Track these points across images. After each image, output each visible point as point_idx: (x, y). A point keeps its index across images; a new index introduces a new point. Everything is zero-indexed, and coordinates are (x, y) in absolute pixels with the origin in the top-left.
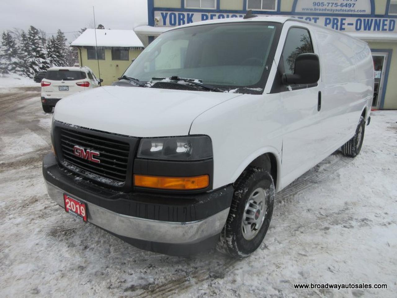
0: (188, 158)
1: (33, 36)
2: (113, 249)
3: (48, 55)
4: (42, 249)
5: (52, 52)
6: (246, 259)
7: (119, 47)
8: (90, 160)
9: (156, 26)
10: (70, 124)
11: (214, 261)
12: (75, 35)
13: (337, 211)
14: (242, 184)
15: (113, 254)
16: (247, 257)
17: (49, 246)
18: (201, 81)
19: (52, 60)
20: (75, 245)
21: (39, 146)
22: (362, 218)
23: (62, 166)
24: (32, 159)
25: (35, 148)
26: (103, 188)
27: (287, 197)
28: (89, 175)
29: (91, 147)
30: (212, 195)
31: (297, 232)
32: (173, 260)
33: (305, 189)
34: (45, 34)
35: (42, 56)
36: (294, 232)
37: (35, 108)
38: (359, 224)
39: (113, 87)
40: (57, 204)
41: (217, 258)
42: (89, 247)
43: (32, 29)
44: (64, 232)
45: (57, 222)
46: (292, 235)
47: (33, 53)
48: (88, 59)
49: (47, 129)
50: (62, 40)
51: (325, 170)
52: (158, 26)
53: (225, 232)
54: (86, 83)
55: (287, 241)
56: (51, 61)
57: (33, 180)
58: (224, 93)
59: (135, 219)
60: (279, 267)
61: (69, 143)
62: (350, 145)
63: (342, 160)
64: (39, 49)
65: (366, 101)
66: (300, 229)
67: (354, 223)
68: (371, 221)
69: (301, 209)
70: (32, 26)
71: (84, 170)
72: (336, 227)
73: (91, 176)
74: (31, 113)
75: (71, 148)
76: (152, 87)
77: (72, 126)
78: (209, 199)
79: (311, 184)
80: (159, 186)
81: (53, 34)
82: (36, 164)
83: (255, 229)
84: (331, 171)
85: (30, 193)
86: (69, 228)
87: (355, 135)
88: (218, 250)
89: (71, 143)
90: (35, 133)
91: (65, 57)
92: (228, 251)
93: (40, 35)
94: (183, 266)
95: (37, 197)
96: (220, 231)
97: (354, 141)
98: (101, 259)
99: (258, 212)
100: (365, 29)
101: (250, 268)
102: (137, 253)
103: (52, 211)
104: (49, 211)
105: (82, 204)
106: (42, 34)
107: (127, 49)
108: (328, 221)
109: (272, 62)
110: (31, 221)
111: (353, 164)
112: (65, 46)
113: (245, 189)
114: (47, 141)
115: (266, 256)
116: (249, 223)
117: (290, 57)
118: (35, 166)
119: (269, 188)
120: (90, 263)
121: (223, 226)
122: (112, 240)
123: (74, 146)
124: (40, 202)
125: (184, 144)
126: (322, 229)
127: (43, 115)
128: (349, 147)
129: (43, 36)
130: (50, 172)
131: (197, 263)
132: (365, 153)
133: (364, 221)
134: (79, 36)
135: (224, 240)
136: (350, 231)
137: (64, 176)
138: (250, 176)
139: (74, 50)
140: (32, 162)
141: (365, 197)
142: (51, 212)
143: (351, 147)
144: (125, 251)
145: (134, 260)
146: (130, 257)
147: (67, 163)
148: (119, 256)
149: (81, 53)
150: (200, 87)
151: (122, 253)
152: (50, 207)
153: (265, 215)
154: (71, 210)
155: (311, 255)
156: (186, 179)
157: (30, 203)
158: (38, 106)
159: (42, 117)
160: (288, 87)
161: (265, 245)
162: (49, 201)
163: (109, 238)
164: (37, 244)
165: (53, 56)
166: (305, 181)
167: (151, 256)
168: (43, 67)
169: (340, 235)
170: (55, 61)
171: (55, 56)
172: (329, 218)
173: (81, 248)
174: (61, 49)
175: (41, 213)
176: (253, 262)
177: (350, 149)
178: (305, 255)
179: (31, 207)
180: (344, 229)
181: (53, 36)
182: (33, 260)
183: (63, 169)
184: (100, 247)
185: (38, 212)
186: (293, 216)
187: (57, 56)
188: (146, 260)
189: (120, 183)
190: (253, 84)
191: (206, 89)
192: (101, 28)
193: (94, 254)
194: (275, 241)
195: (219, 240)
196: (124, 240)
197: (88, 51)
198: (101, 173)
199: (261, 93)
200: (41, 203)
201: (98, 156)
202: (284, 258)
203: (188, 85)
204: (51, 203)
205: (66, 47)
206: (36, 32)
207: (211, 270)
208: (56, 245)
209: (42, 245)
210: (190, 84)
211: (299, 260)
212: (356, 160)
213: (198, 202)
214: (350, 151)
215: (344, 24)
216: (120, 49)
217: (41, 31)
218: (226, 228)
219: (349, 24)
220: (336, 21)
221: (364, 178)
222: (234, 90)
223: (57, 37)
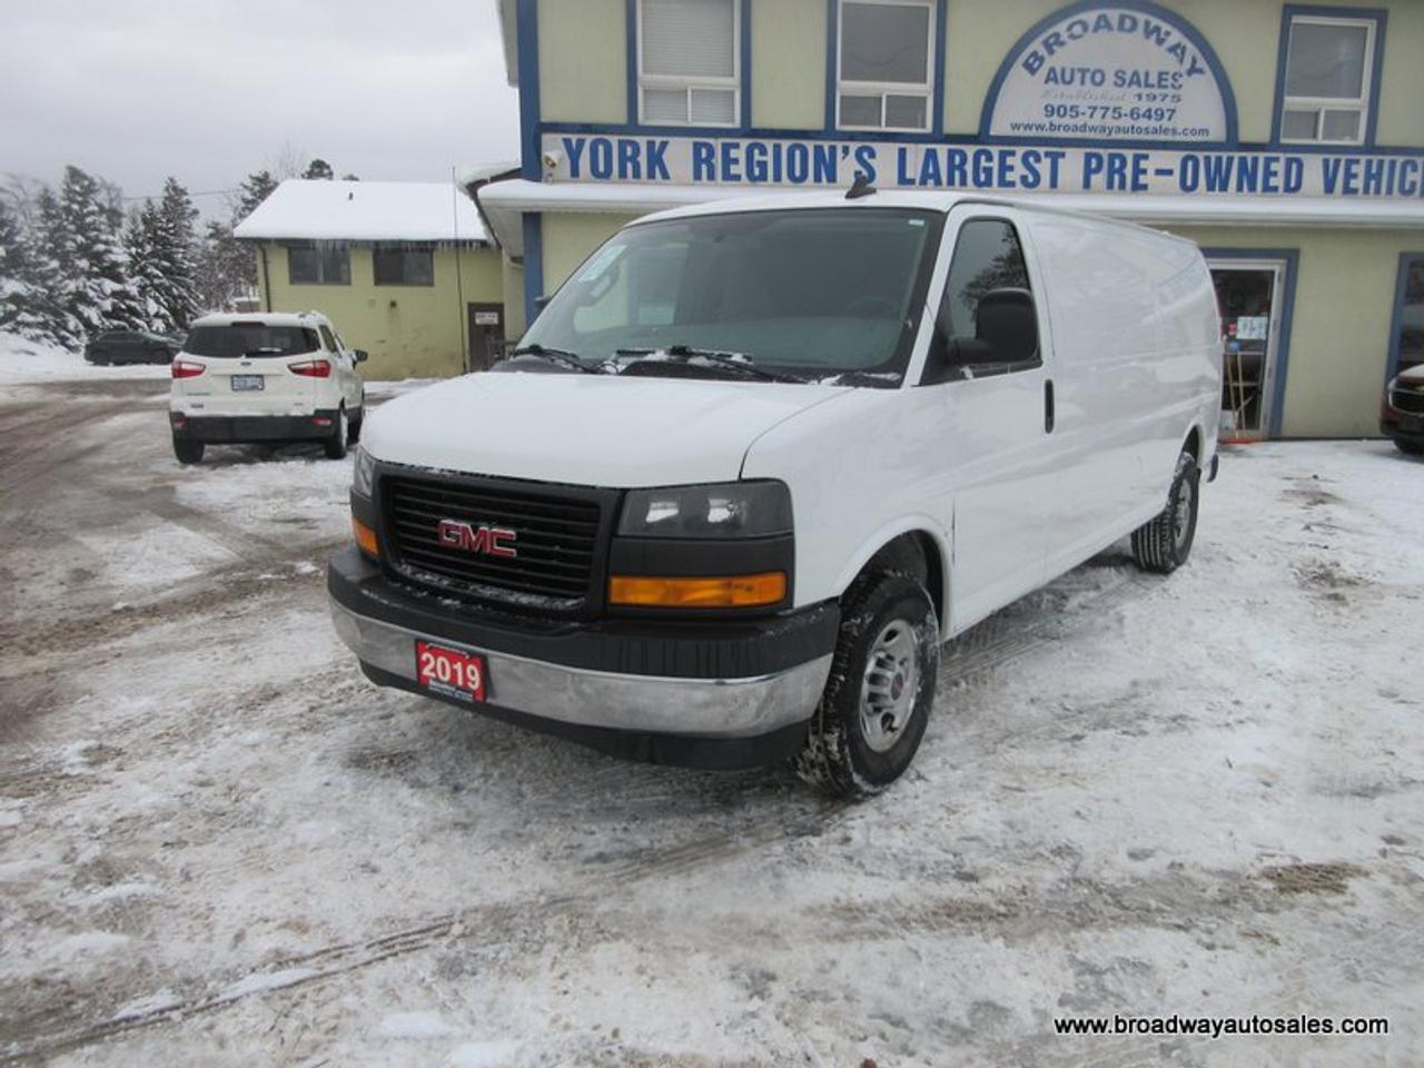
0: (737, 533)
1: (78, 203)
2: (530, 789)
3: (133, 267)
4: (345, 792)
5: (145, 258)
6: (874, 797)
7: (400, 242)
8: (489, 551)
9: (547, 181)
10: (427, 468)
11: (792, 806)
13: (1107, 701)
14: (860, 604)
15: (531, 797)
16: (876, 793)
17: (358, 788)
18: (749, 358)
19: (146, 286)
20: (425, 783)
22: (1172, 713)
23: (397, 577)
24: (209, 596)
25: (202, 566)
27: (973, 673)
28: (480, 590)
29: (490, 520)
30: (791, 620)
31: (999, 746)
34: (118, 196)
35: (112, 272)
36: (991, 747)
37: (138, 449)
38: (1163, 726)
41: (797, 801)
42: (464, 787)
43: (73, 179)
44: (387, 758)
45: (358, 738)
46: (988, 753)
47: (77, 262)
48: (293, 281)
50: (182, 215)
51: (1084, 607)
52: (554, 182)
53: (820, 719)
54: (318, 366)
55: (975, 764)
56: (143, 290)
57: (244, 645)
58: (808, 386)
60: (954, 812)
61: (421, 514)
62: (1155, 532)
63: (1134, 581)
64: (101, 247)
65: (1193, 411)
66: (1008, 740)
67: (1148, 725)
68: (1193, 720)
69: (1012, 697)
70: (75, 165)
71: (465, 580)
72: (1101, 733)
73: (488, 592)
74: (135, 467)
75: (429, 529)
76: (623, 373)
77: (435, 471)
78: (785, 630)
79: (1041, 642)
80: (670, 601)
81: (151, 195)
82: (228, 607)
83: (892, 729)
84: (1099, 609)
85: (249, 676)
86: (397, 751)
87: (1169, 507)
88: (802, 775)
89: (427, 515)
90: (178, 524)
91: (193, 274)
92: (828, 772)
93: (102, 197)
94: (715, 817)
95: (275, 686)
96: (810, 715)
97: (1166, 524)
99: (899, 680)
100: (1211, 188)
101: (883, 817)
103: (331, 715)
104: (325, 715)
105: (473, 658)
106: (109, 194)
107: (426, 248)
108: (1083, 723)
109: (922, 309)
110: (286, 738)
111: (1166, 591)
112: (191, 235)
113: (866, 616)
114: (230, 548)
115: (920, 793)
116: (877, 711)
117: (971, 285)
118: (228, 613)
119: (924, 622)
120: (480, 816)
121: (815, 706)
123: (438, 521)
124: (287, 697)
125: (727, 501)
126: (1066, 739)
127: (178, 470)
128: (1152, 540)
129: (111, 200)
130: (370, 590)
131: (750, 810)
132: (1202, 561)
133: (1179, 721)
135: (817, 743)
136: (1140, 741)
137: (406, 598)
138: (876, 586)
139: (224, 249)
140: (212, 602)
141: (1187, 667)
142: (330, 719)
143: (1158, 541)
144: (561, 791)
145: (589, 808)
146: (579, 803)
147: (411, 567)
148: (548, 802)
149: (265, 263)
150: (748, 372)
151: (555, 795)
152: (323, 706)
153: (915, 693)
154: (437, 680)
156: (734, 580)
157: (261, 700)
158: (144, 444)
159: (178, 479)
160: (963, 370)
161: (918, 772)
164: (327, 784)
165: (149, 270)
168: (116, 309)
169: (1112, 747)
170: (156, 288)
171: (157, 272)
172: (1085, 716)
173: (446, 790)
174: (178, 246)
175: (304, 720)
176: (889, 806)
177: (1155, 546)
178: (1019, 790)
179: (271, 709)
180: (1125, 737)
181: (149, 202)
182: (333, 813)
183: (401, 583)
185: (296, 719)
186: (991, 712)
187: (165, 271)
189: (570, 603)
190: (877, 363)
191: (763, 376)
192: (321, 175)
194: (942, 766)
195: (807, 744)
197: (290, 253)
199: (897, 385)
201: (511, 541)
202: (966, 795)
203: (717, 367)
205: (193, 240)
206: (89, 187)
207: (788, 823)
209: (341, 785)
210: (722, 365)
211: (1004, 798)
212: (1177, 580)
213: (763, 632)
214: (1155, 554)
215: (1144, 172)
216: (403, 246)
217: (104, 184)
218: (822, 709)
219: (1159, 172)
220: (1117, 164)
221: (1190, 623)
222: (834, 379)
223: (165, 204)
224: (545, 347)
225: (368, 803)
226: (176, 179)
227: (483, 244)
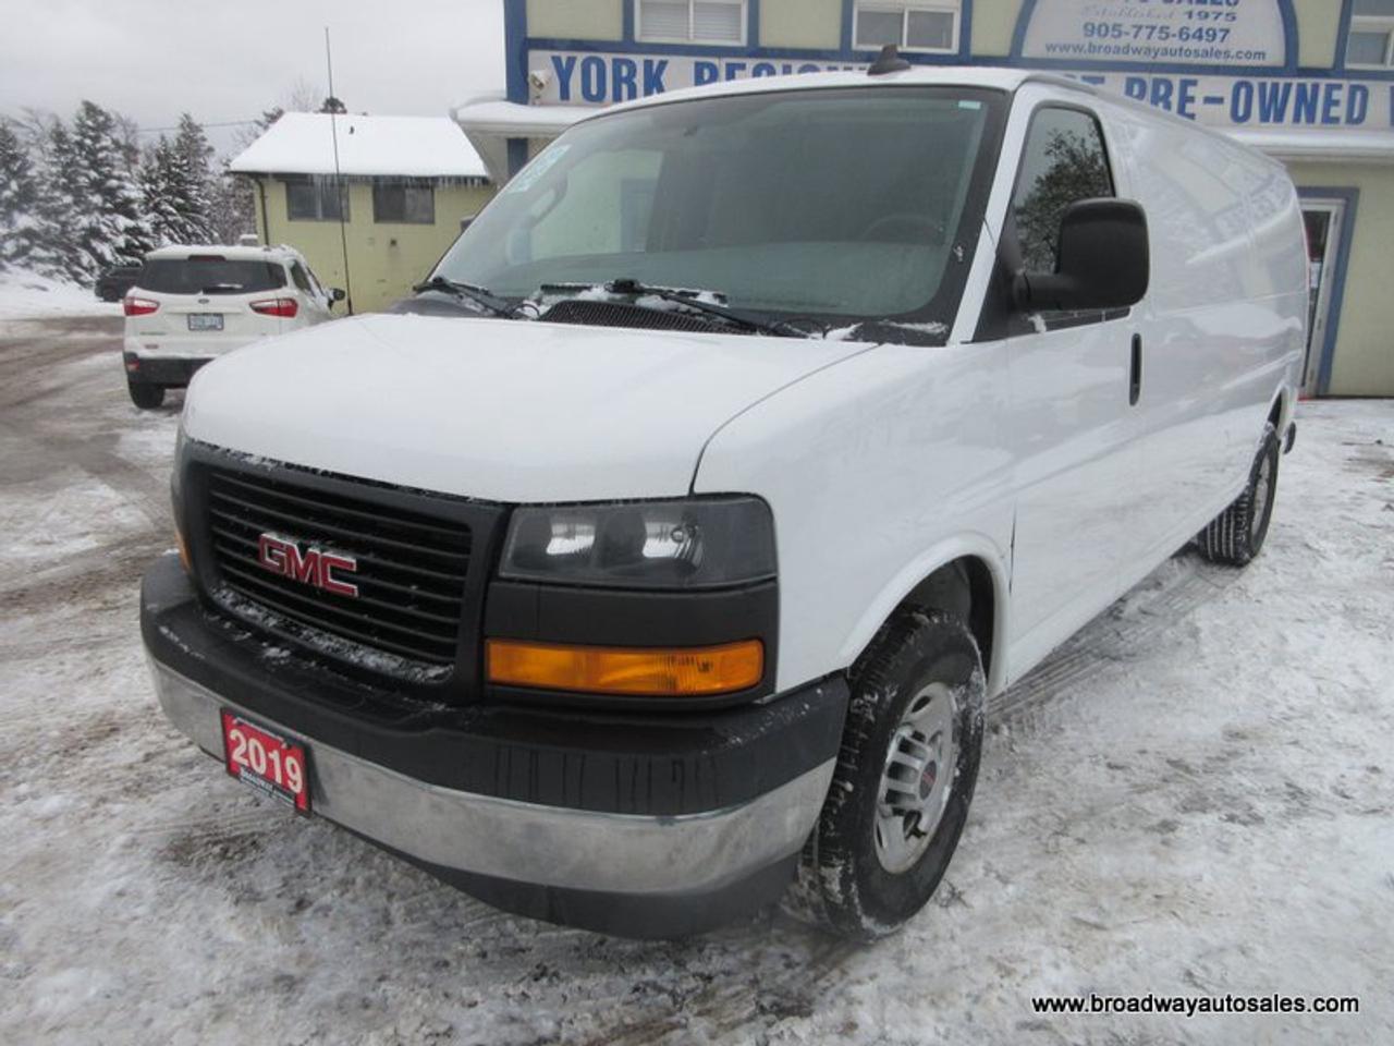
0: (687, 580)
1: (90, 138)
2: (402, 911)
3: (146, 203)
4: (140, 911)
5: (159, 195)
6: (888, 942)
7: (400, 178)
8: (321, 584)
9: (534, 104)
10: (245, 455)
11: (771, 949)
12: (241, 134)
13: (1199, 763)
14: (878, 672)
15: (401, 929)
16: (892, 934)
17: (166, 900)
18: (722, 298)
19: (161, 223)
20: (259, 894)
21: (118, 528)
23: (213, 607)
24: (94, 578)
25: (105, 536)
26: (370, 688)
27: (1017, 711)
28: (315, 639)
29: (325, 538)
30: (772, 713)
31: (1063, 840)
32: (620, 947)
33: (1081, 683)
34: (133, 132)
35: (125, 208)
36: (1052, 842)
37: (101, 392)
38: (1282, 807)
39: (400, 316)
40: (190, 743)
41: (780, 940)
42: (311, 904)
43: (87, 113)
44: (221, 846)
45: (193, 808)
46: (1048, 852)
47: (90, 198)
48: (290, 219)
49: (145, 467)
50: (196, 152)
51: (1145, 613)
52: (543, 104)
53: (815, 844)
54: (284, 304)
55: (1031, 874)
56: (157, 227)
57: (103, 652)
58: (809, 340)
59: (486, 801)
60: (1010, 973)
61: (241, 521)
62: (1229, 522)
63: (1200, 576)
64: (114, 183)
65: (1282, 371)
66: (1073, 829)
67: (1262, 805)
69: (1071, 753)
70: (91, 100)
71: (295, 622)
72: (1199, 819)
73: (324, 643)
74: (86, 410)
75: (247, 542)
76: (543, 318)
77: (254, 461)
78: (762, 729)
79: (1099, 663)
80: (580, 683)
81: (165, 132)
82: (109, 595)
83: (917, 833)
84: (1165, 615)
85: (90, 699)
86: (238, 833)
87: (1248, 488)
88: (788, 910)
89: (247, 524)
90: (104, 481)
91: (207, 211)
92: (825, 915)
93: (119, 135)
94: (660, 972)
95: (117, 716)
96: (799, 846)
97: (1242, 509)
98: (357, 948)
99: (931, 768)
100: (1264, 118)
101: (904, 978)
102: (491, 924)
103: (170, 767)
104: (163, 768)
105: (293, 747)
106: (126, 131)
107: (427, 184)
108: (1172, 800)
109: (979, 231)
110: (96, 805)
111: (1243, 591)
112: (206, 172)
113: (887, 689)
115: (957, 931)
116: (897, 812)
118: (105, 602)
119: (968, 683)
120: (320, 962)
121: (811, 827)
122: (395, 876)
123: (259, 533)
124: (126, 735)
125: (672, 527)
126: (1151, 829)
127: (131, 416)
128: (1224, 531)
129: (127, 138)
130: (171, 629)
131: (710, 958)
132: (1278, 550)
133: (1299, 799)
134: (257, 137)
135: (810, 877)
136: (1253, 835)
137: (221, 641)
138: (905, 641)
139: (239, 186)
140: (94, 586)
141: (1293, 708)
142: (166, 774)
143: (1231, 531)
144: (445, 915)
145: (478, 950)
146: (466, 939)
147: (231, 595)
148: (422, 937)
149: (263, 197)
150: (720, 319)
151: (435, 924)
152: (165, 751)
153: (950, 780)
154: (250, 769)
155: (1120, 926)
156: (680, 656)
157: (90, 739)
158: (112, 385)
159: (127, 426)
160: (1032, 319)
161: (954, 889)
162: (159, 732)
163: (386, 869)
164: (121, 894)
165: (163, 207)
166: (1079, 651)
167: (542, 935)
168: (129, 245)
169: (1219, 849)
170: (170, 225)
171: (171, 209)
172: (1172, 787)
173: (285, 908)
174: (191, 183)
175: (133, 775)
176: (913, 954)
177: (1228, 538)
179: (96, 755)
180: (1231, 826)
181: (163, 138)
182: (108, 952)
183: (217, 618)
184: (353, 901)
185: (122, 773)
186: (1044, 779)
187: (179, 208)
188: (523, 951)
189: (433, 672)
190: (910, 307)
191: (741, 324)
192: (334, 111)
193: (332, 929)
194: (986, 875)
195: (795, 878)
196: (440, 879)
197: (287, 189)
198: (361, 633)
199: (940, 340)
200: (130, 737)
201: (352, 572)
202: (1023, 937)
203: (676, 310)
204: (168, 737)
205: (209, 177)
206: (104, 123)
207: (764, 986)
208: (188, 897)
209: (139, 895)
210: (684, 307)
211: (1080, 943)
212: (1252, 575)
213: (726, 739)
214: (1228, 544)
215: (1192, 99)
216: (404, 182)
217: (120, 120)
218: (818, 831)
219: (1209, 100)
220: (1162, 91)
221: (1283, 639)
222: (845, 331)
223: (179, 141)
224: (452, 280)
225: (164, 932)
226: (192, 115)
227: (484, 181)
